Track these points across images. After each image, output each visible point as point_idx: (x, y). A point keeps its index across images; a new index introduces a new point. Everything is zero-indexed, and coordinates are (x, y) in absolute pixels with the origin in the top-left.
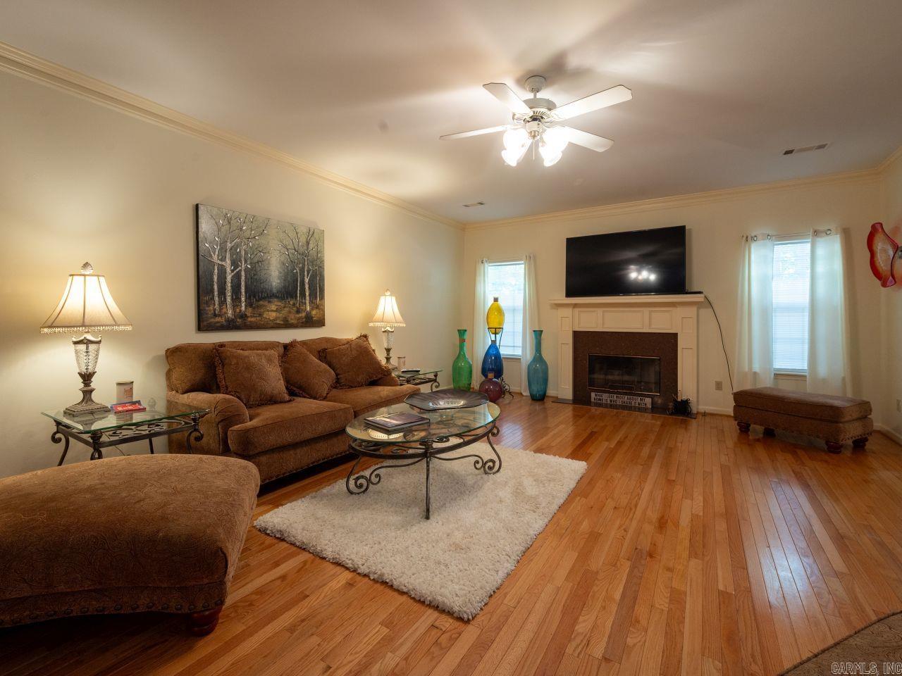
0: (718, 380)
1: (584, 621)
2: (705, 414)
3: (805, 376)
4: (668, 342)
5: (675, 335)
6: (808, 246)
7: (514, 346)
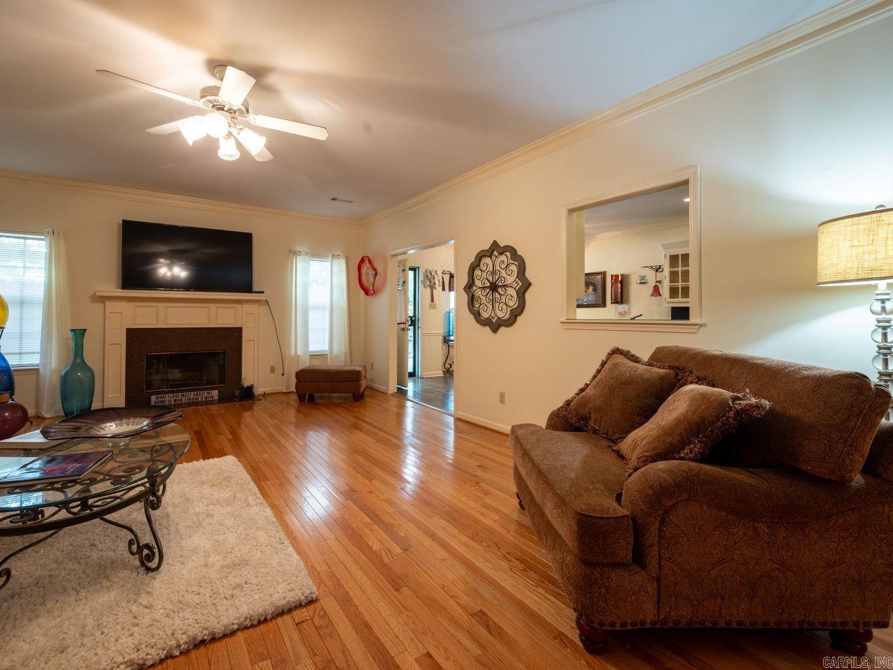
0: (272, 365)
1: (373, 543)
2: (265, 395)
3: (327, 355)
4: (234, 336)
5: (239, 330)
6: (329, 264)
7: (21, 353)
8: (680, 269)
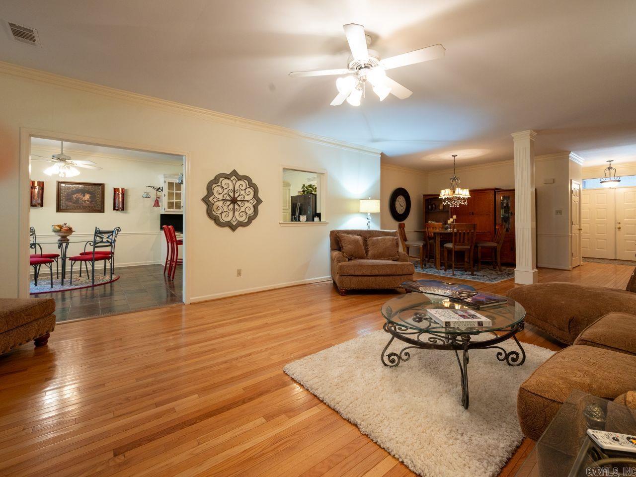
8: (174, 191)
